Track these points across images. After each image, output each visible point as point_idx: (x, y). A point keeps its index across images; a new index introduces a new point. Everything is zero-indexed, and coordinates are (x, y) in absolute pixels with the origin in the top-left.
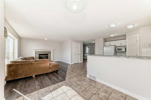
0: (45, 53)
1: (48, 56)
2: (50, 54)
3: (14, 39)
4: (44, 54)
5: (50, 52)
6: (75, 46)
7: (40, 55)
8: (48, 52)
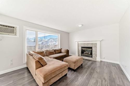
1: (92, 51)
7: (82, 47)
8: (92, 44)
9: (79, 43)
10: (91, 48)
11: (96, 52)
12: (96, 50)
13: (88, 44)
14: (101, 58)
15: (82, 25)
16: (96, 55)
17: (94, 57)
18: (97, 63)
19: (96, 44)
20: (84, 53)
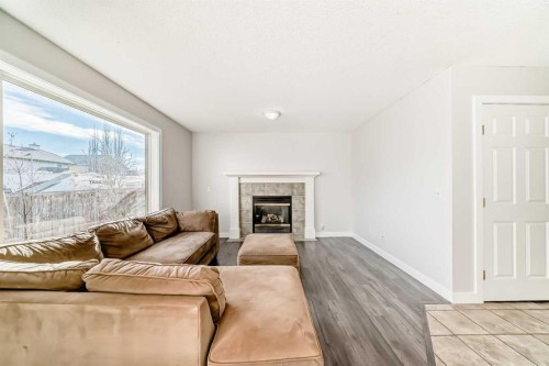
0: (281, 193)
1: (290, 209)
2: (302, 194)
3: (146, 135)
4: (273, 194)
5: (303, 185)
6: (495, 125)
7: (256, 199)
8: (291, 185)
9: (243, 181)
10: (288, 199)
11: (303, 212)
12: (304, 204)
13: (278, 185)
14: (317, 230)
15: (280, 114)
16: (303, 222)
17: (298, 229)
18: (307, 245)
19: (304, 188)
20: (264, 219)
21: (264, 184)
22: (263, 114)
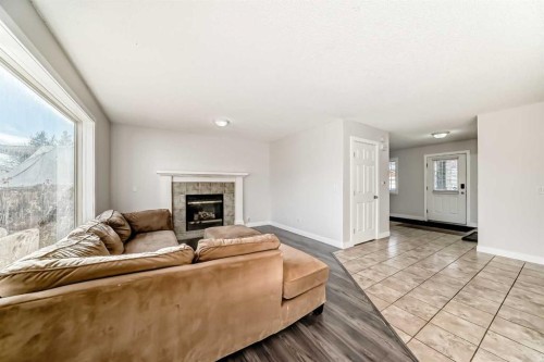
0: (214, 191)
1: (222, 205)
2: (233, 193)
3: (77, 122)
4: (206, 192)
5: (233, 184)
6: (358, 153)
7: (189, 198)
8: (223, 185)
9: (176, 180)
10: (220, 197)
11: (233, 207)
14: (245, 222)
15: (229, 123)
16: (233, 216)
20: (196, 217)
21: (198, 184)
22: (214, 121)
